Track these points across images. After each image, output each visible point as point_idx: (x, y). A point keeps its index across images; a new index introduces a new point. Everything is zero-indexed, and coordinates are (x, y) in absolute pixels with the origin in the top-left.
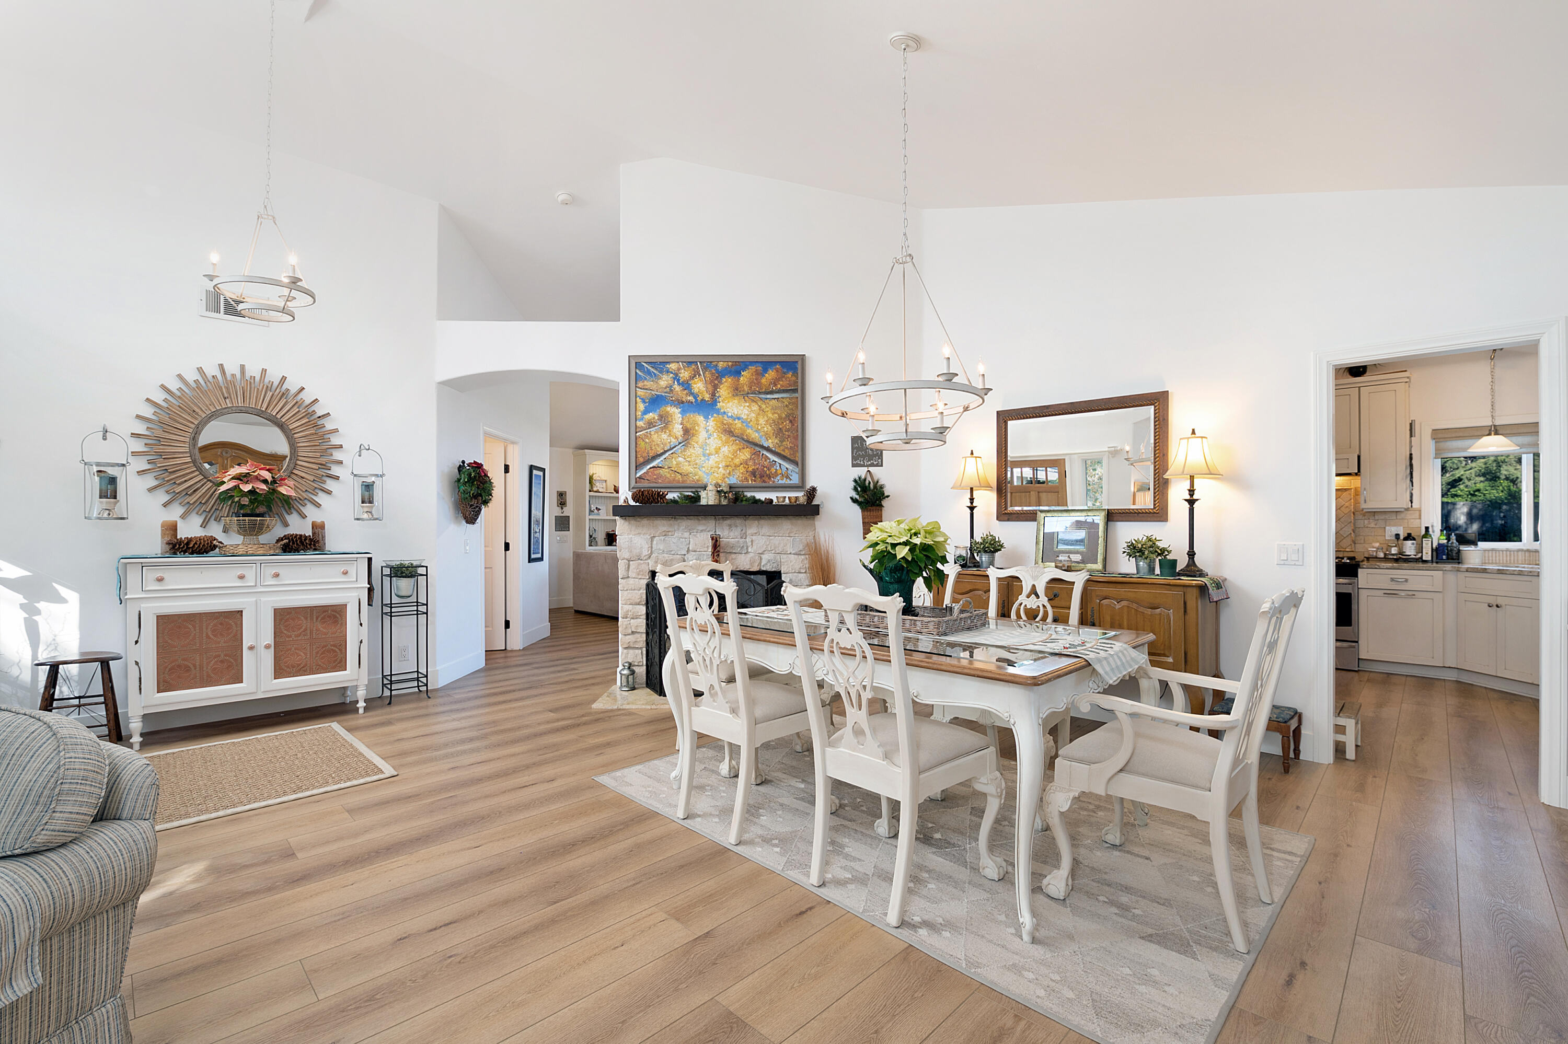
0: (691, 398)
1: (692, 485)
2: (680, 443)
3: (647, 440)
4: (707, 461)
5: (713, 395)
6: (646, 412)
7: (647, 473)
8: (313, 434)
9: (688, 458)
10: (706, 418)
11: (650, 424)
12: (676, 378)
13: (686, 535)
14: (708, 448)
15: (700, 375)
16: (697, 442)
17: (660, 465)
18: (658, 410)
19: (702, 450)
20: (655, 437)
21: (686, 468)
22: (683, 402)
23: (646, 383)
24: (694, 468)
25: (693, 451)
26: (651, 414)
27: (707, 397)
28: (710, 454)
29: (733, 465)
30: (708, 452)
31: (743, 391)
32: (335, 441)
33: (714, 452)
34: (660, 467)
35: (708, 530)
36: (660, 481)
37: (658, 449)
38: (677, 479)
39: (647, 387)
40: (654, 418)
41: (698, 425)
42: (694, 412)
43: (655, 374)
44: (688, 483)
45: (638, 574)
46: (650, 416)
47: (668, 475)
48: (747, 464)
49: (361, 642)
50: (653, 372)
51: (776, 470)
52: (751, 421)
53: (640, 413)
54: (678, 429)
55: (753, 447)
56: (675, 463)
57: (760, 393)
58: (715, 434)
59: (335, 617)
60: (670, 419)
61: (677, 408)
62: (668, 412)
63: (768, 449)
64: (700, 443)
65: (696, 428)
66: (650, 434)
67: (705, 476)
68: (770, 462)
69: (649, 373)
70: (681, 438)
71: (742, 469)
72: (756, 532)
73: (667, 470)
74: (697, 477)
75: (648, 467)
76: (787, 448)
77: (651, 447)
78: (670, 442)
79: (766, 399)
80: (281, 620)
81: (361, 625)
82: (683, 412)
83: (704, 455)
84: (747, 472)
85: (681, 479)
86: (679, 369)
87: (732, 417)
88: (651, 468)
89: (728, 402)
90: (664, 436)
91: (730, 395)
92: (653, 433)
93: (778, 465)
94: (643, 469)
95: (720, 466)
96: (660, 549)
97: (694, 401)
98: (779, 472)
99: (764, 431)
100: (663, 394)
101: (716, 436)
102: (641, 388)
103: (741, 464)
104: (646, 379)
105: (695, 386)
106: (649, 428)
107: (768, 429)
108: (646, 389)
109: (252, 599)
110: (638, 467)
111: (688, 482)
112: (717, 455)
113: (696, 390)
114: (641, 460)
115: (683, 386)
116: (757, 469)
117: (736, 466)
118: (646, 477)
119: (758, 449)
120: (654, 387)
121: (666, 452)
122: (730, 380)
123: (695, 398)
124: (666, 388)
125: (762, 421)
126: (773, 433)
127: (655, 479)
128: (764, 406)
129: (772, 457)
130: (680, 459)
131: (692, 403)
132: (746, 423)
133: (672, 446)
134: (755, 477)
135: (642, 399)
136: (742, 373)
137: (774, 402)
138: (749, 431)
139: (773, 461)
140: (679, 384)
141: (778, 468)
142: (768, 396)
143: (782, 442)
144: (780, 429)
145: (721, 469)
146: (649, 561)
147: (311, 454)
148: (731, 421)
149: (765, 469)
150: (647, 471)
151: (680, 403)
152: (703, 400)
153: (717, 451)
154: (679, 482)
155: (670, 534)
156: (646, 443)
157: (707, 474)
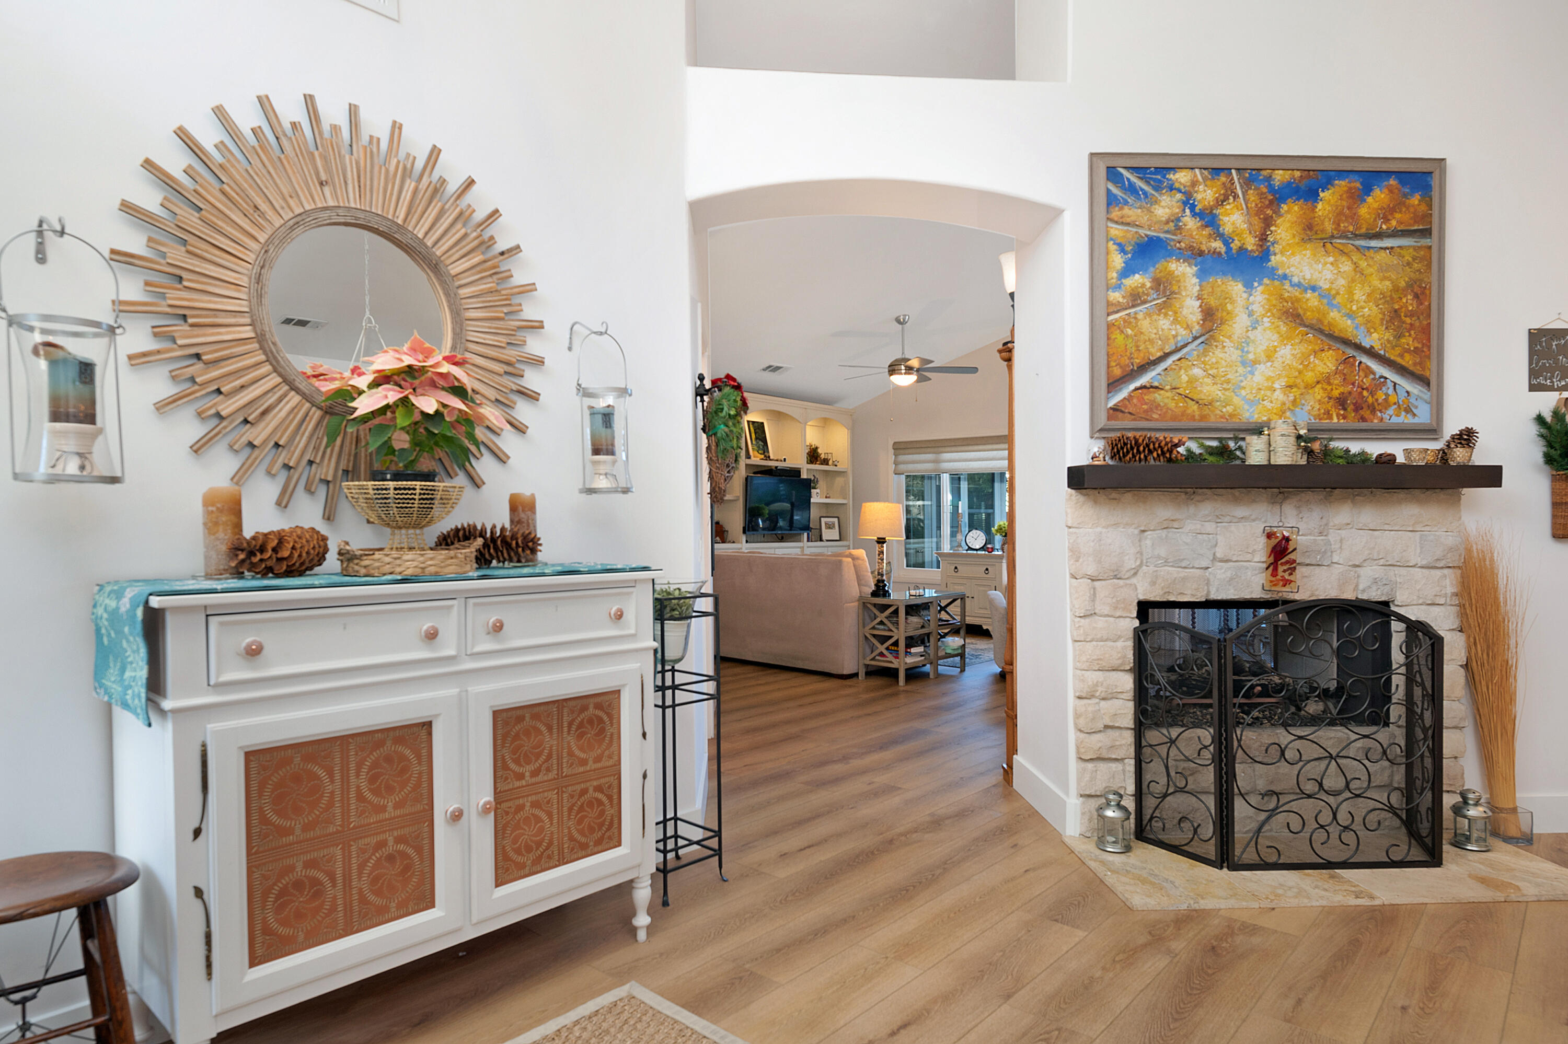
0: (1218, 245)
1: (1220, 425)
2: (1195, 338)
3: (1129, 331)
4: (1250, 376)
5: (1263, 238)
6: (1127, 272)
7: (1129, 398)
8: (491, 292)
9: (1212, 368)
10: (1249, 286)
11: (1136, 298)
12: (1188, 202)
13: (1210, 527)
14: (1251, 349)
15: (1236, 197)
16: (1230, 337)
17: (1156, 384)
18: (1152, 269)
19: (1239, 352)
20: (1145, 324)
21: (1209, 390)
22: (1201, 253)
23: (1126, 211)
24: (1225, 389)
25: (1221, 355)
26: (1137, 276)
27: (1251, 243)
28: (1255, 362)
29: (1302, 385)
30: (1251, 356)
31: (1323, 231)
32: (530, 312)
33: (1263, 358)
34: (1156, 388)
35: (1253, 517)
36: (1155, 416)
37: (1152, 350)
38: (1189, 411)
39: (1128, 220)
40: (1143, 285)
41: (1233, 302)
42: (1223, 274)
43: (1145, 193)
44: (1213, 421)
45: (1116, 608)
46: (1137, 280)
47: (1172, 405)
48: (1329, 383)
49: (645, 776)
50: (1142, 190)
51: (1387, 395)
52: (1338, 293)
53: (1115, 275)
54: (1191, 309)
55: (1342, 347)
56: (1185, 378)
57: (1356, 235)
58: (1266, 320)
59: (601, 720)
60: (1175, 288)
61: (1190, 265)
62: (1171, 273)
63: (1371, 353)
64: (1235, 337)
65: (1229, 307)
66: (1135, 318)
67: (1246, 407)
68: (1374, 379)
69: (1132, 189)
70: (1197, 327)
71: (1318, 393)
72: (1345, 521)
73: (1169, 394)
74: (1230, 409)
75: (1132, 387)
76: (1408, 351)
77: (1137, 346)
78: (1175, 337)
79: (1369, 248)
80: (505, 737)
81: (644, 735)
82: (1202, 274)
83: (1244, 363)
84: (1330, 398)
85: (1197, 413)
86: (1194, 183)
87: (1299, 285)
88: (1136, 389)
89: (1293, 254)
90: (1164, 323)
91: (1297, 240)
92: (1140, 316)
93: (1390, 385)
94: (1120, 390)
95: (1277, 386)
96: (1159, 557)
97: (1223, 250)
98: (1393, 399)
99: (1363, 316)
100: (1162, 235)
101: (1267, 325)
102: (1116, 222)
103: (1318, 382)
104: (1126, 203)
105: (1226, 219)
106: (1133, 306)
107: (1371, 311)
108: (1128, 224)
109: (450, 691)
110: (1114, 385)
111: (1213, 418)
112: (1269, 364)
113: (1227, 229)
114: (1117, 372)
115: (1201, 219)
116: (1350, 393)
117: (1309, 387)
118: (1126, 407)
119: (1350, 352)
120: (1144, 219)
121: (1166, 356)
122: (1296, 208)
123: (1227, 242)
124: (1167, 222)
125: (1359, 294)
126: (1382, 319)
127: (1146, 411)
128: (1363, 264)
129: (1380, 370)
130: (1197, 371)
131: (1220, 253)
132: (1328, 296)
133: (1179, 345)
134: (1345, 409)
135: (1119, 245)
136: (1322, 195)
137: (1383, 256)
138: (1334, 315)
139: (1381, 377)
140: (1194, 214)
141: (1391, 391)
142: (1374, 243)
143: (1399, 337)
144: (1396, 311)
145: (1278, 393)
146: (1134, 581)
147: (489, 339)
148: (1297, 294)
149: (1365, 393)
150: (1130, 396)
151: (1195, 254)
152: (1241, 249)
153: (1270, 355)
154: (1193, 418)
155: (1176, 525)
156: (1127, 336)
157: (1251, 403)
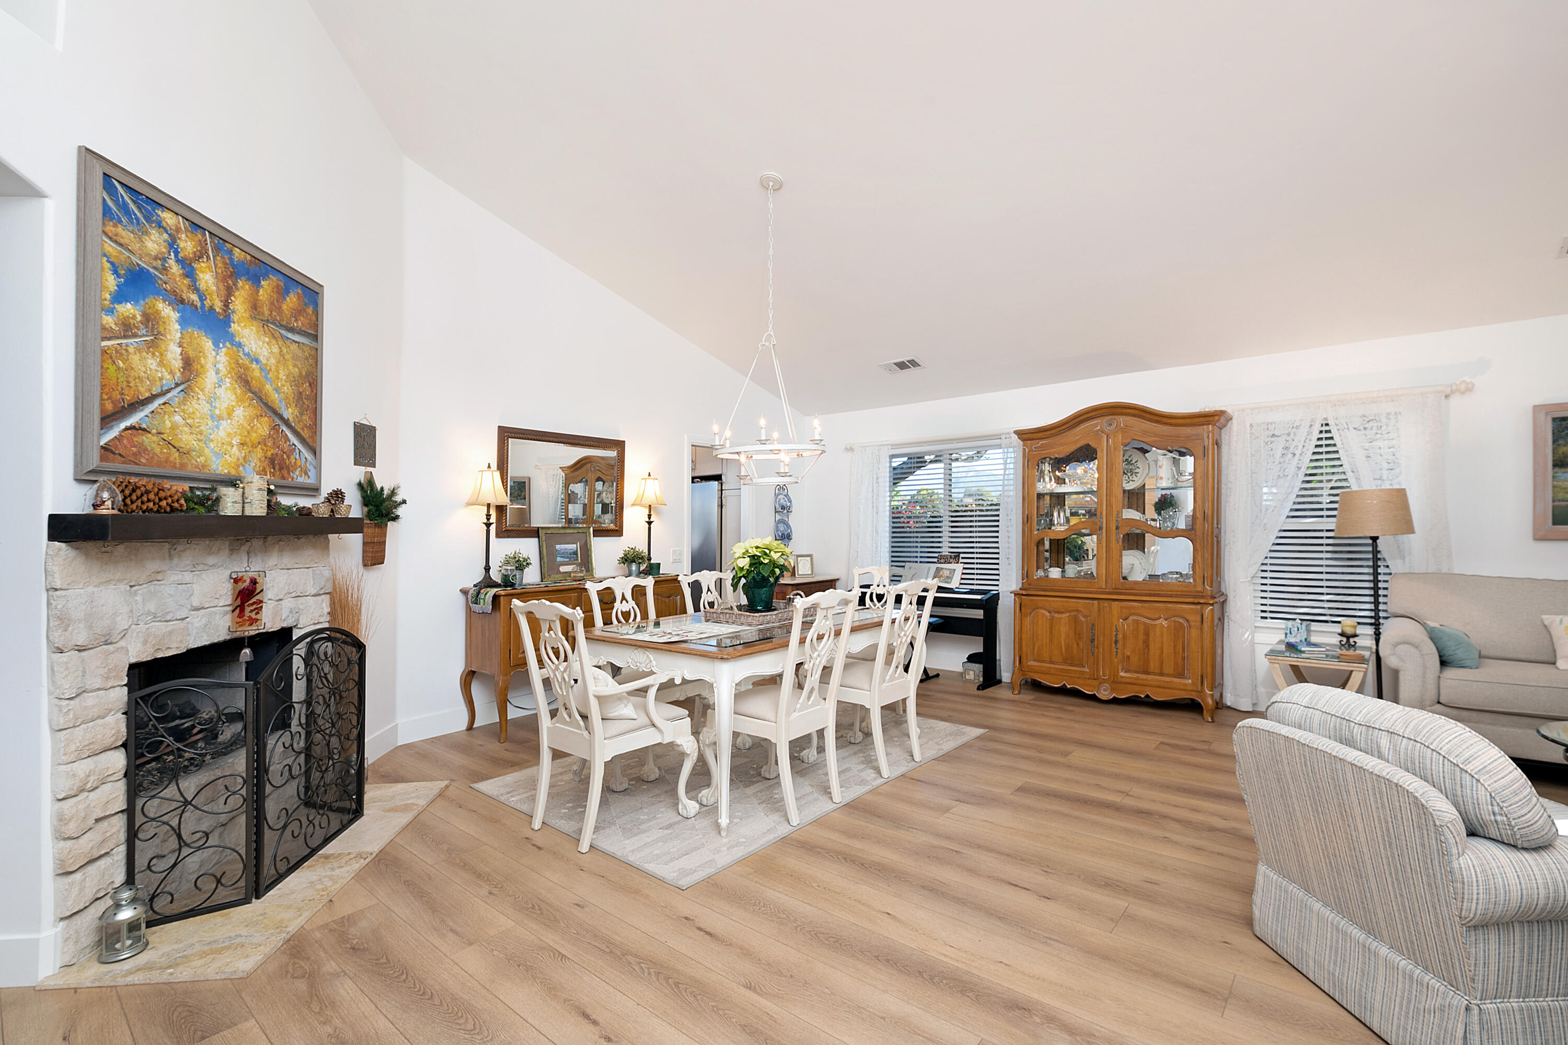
0: (194, 297)
1: (195, 475)
2: (177, 385)
3: (121, 364)
4: (216, 430)
5: (226, 305)
6: (119, 297)
7: (118, 439)
9: (189, 417)
10: (216, 344)
11: (127, 329)
12: (172, 244)
13: (188, 577)
14: (218, 405)
15: (208, 257)
16: (202, 390)
17: (144, 426)
18: (142, 302)
19: (209, 405)
20: (135, 359)
21: (187, 439)
22: (182, 301)
23: (120, 229)
24: (200, 440)
25: (197, 406)
26: (129, 305)
27: (218, 306)
28: (220, 418)
29: (250, 444)
30: (217, 412)
31: (263, 314)
33: (225, 416)
34: (144, 430)
35: (219, 564)
36: (143, 461)
37: (142, 389)
38: (172, 459)
39: (122, 241)
40: (134, 317)
41: (205, 357)
42: (199, 328)
43: (137, 219)
44: (190, 471)
45: (108, 678)
46: (127, 309)
47: (158, 450)
48: (265, 445)
50: (135, 215)
51: (296, 459)
52: (270, 370)
53: (108, 297)
54: (174, 353)
55: (273, 415)
56: (168, 424)
57: (281, 325)
58: (227, 380)
60: (161, 329)
61: (174, 310)
62: (158, 312)
63: (287, 423)
64: (207, 390)
65: (203, 361)
66: (127, 350)
67: (214, 459)
68: (289, 445)
69: (124, 207)
70: (178, 374)
71: (259, 453)
73: (155, 438)
74: (202, 459)
75: (123, 426)
76: (306, 426)
77: (128, 382)
78: (161, 379)
79: (288, 338)
82: (183, 322)
83: (212, 417)
84: (266, 458)
85: (178, 461)
86: (178, 230)
87: (248, 355)
88: (127, 429)
89: (245, 326)
90: (152, 363)
91: (247, 315)
92: (131, 350)
93: (297, 451)
94: (112, 427)
95: (234, 442)
96: (149, 613)
97: (199, 305)
98: (299, 463)
99: (284, 392)
100: (151, 270)
101: (228, 385)
102: (110, 238)
103: (259, 443)
104: (120, 222)
105: (201, 276)
106: (125, 337)
107: (287, 389)
108: (121, 245)
110: (107, 420)
111: (190, 467)
112: (229, 421)
113: (202, 286)
114: (109, 406)
115: (183, 268)
116: (277, 454)
117: (254, 446)
118: (116, 448)
119: (278, 422)
120: (135, 246)
121: (153, 398)
122: (247, 287)
123: (202, 298)
124: (156, 258)
125: (282, 375)
126: (294, 398)
127: (135, 454)
128: (285, 350)
129: (293, 439)
130: (178, 418)
131: (196, 306)
132: (264, 369)
133: (165, 388)
134: (274, 469)
135: (112, 264)
136: (263, 283)
137: (294, 347)
138: (268, 387)
139: (293, 444)
140: (178, 261)
141: (297, 457)
142: (290, 335)
143: (302, 414)
144: (300, 393)
145: (235, 448)
146: (122, 643)
148: (247, 363)
149: (285, 456)
150: (120, 435)
151: (178, 301)
152: (212, 308)
153: (230, 413)
154: (174, 466)
155: (159, 577)
156: (119, 368)
157: (217, 455)
